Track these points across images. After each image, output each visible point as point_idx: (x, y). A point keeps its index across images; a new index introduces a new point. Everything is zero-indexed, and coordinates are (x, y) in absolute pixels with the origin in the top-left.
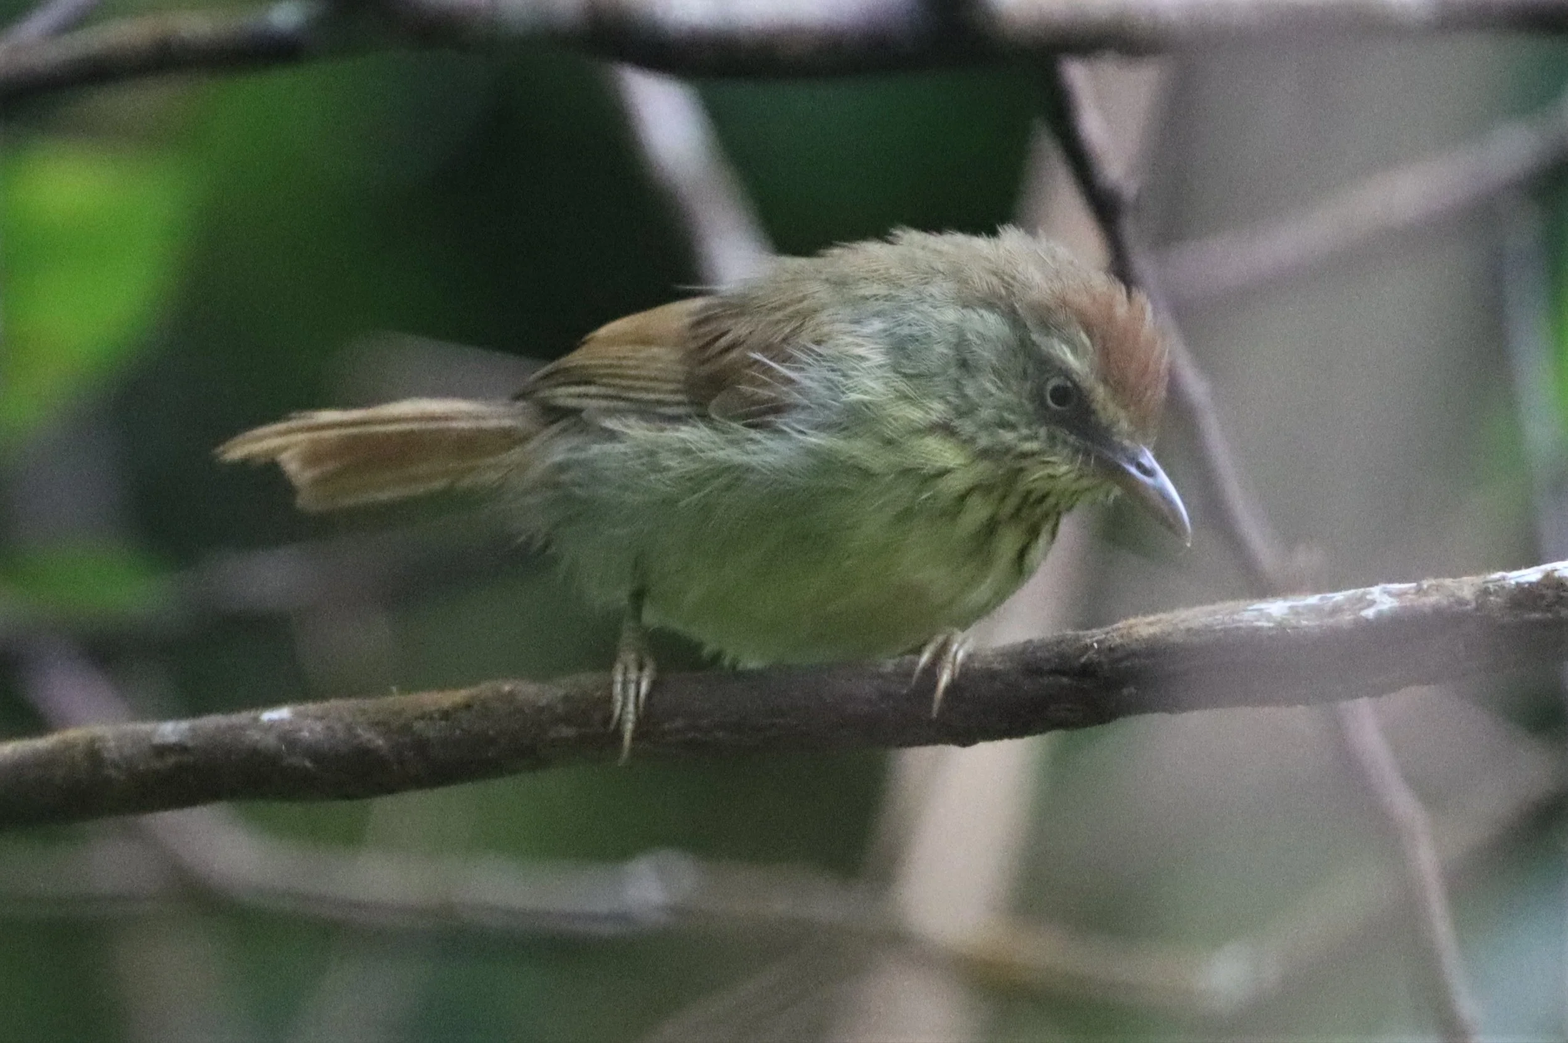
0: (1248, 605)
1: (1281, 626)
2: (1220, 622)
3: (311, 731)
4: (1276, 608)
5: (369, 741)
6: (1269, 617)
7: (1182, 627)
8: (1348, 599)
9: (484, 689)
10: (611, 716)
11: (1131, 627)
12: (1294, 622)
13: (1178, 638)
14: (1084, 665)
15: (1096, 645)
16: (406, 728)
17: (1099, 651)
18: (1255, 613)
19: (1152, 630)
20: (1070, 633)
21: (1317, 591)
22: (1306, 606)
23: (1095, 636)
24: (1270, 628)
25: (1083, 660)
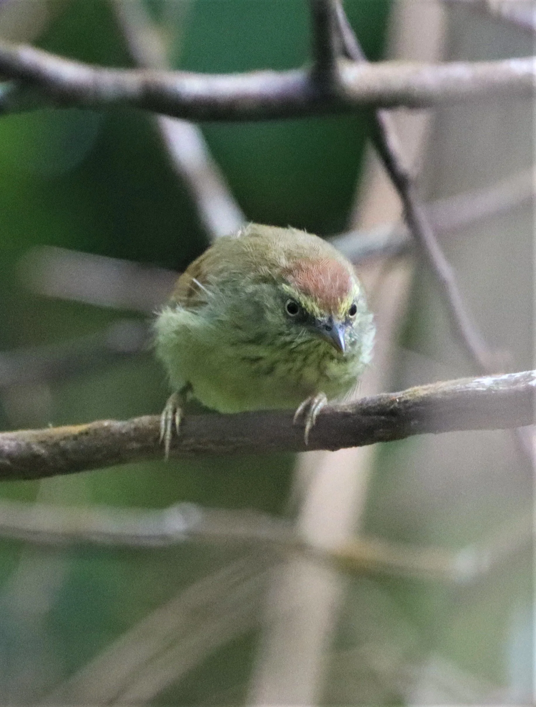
0: (474, 380)
1: (489, 390)
2: (459, 388)
3: (9, 446)
4: (487, 381)
5: (38, 451)
6: (483, 385)
7: (440, 390)
8: (523, 376)
9: (95, 425)
10: (159, 437)
11: (415, 391)
12: (496, 388)
13: (439, 396)
14: (392, 410)
15: (398, 400)
16: (56, 444)
17: (399, 403)
18: (477, 384)
19: (425, 392)
20: (384, 394)
21: (506, 372)
22: (501, 380)
23: (397, 395)
24: (483, 391)
25: (392, 407)
